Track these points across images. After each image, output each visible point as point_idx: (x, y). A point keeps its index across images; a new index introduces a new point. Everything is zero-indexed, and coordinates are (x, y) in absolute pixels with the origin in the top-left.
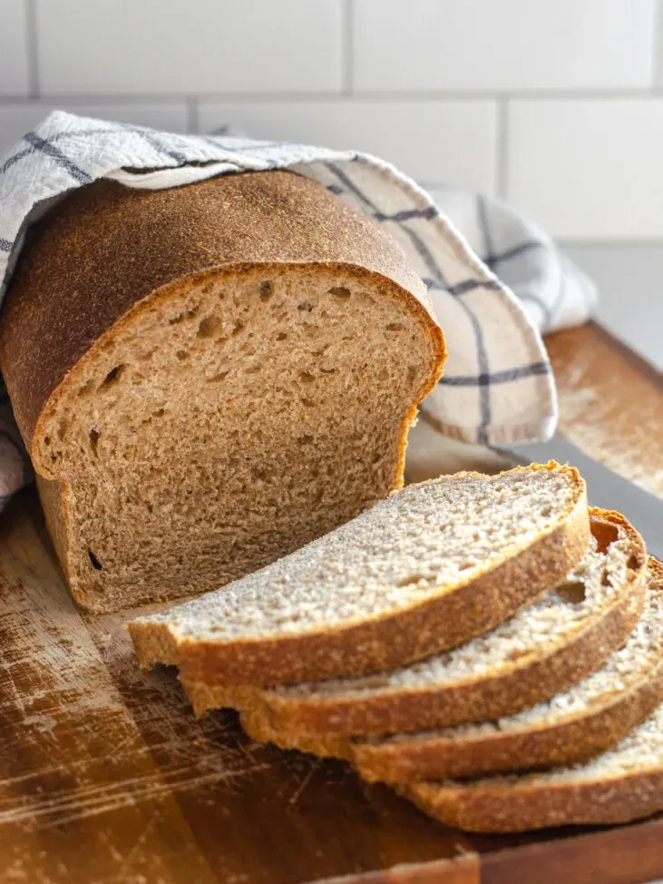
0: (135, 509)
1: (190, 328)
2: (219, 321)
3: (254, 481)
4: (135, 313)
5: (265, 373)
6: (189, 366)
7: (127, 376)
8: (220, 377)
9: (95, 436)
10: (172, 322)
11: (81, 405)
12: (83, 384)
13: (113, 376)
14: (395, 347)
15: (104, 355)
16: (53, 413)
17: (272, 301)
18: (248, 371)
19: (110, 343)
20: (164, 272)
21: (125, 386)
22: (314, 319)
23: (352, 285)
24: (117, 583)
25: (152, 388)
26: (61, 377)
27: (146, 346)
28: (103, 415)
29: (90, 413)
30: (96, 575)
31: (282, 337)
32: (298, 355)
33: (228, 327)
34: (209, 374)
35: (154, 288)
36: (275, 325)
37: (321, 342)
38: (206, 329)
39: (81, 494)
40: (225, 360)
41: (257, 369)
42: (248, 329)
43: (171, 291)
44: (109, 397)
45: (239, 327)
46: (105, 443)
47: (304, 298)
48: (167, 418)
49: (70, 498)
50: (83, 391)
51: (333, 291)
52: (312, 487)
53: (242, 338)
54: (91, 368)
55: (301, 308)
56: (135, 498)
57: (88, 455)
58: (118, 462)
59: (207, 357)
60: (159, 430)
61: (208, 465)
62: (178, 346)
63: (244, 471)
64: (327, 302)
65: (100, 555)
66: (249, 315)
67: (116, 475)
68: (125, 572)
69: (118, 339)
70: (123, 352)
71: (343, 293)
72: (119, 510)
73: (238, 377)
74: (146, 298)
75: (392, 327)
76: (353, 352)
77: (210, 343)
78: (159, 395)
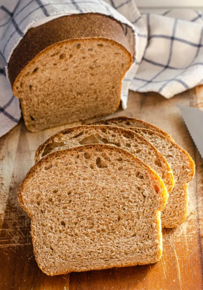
0: (43, 105)
1: (57, 57)
2: (65, 55)
3: (77, 95)
4: (41, 54)
5: (79, 68)
6: (57, 67)
7: (39, 71)
8: (66, 70)
9: (31, 87)
10: (51, 56)
11: (26, 78)
12: (26, 73)
13: (36, 70)
14: (117, 59)
15: (32, 65)
16: (18, 81)
17: (81, 49)
18: (75, 67)
19: (34, 62)
20: (49, 42)
21: (39, 73)
22: (93, 53)
23: (104, 43)
24: (39, 124)
25: (47, 73)
26: (20, 71)
27: (44, 63)
28: (33, 81)
29: (29, 81)
30: (33, 122)
31: (84, 58)
32: (89, 62)
33: (68, 57)
34: (63, 69)
35: (46, 47)
36: (82, 55)
37: (95, 59)
38: (62, 57)
39: (27, 101)
40: (67, 65)
41: (77, 67)
42: (74, 57)
43: (51, 48)
44: (34, 76)
45: (71, 56)
46: (34, 88)
47: (89, 47)
48: (51, 81)
50: (26, 75)
51: (98, 45)
52: (95, 96)
53: (72, 59)
54: (29, 69)
55: (89, 50)
56: (43, 102)
57: (29, 91)
58: (38, 93)
59: (62, 65)
60: (49, 84)
61: (64, 93)
62: (54, 62)
63: (75, 93)
64: (96, 48)
65: (34, 117)
66: (74, 53)
67: (37, 96)
68: (41, 121)
69: (36, 61)
70: (37, 64)
71: (101, 45)
72: (39, 105)
73: (71, 69)
74: (44, 50)
75: (116, 54)
76: (105, 61)
77: (63, 61)
78: (49, 75)
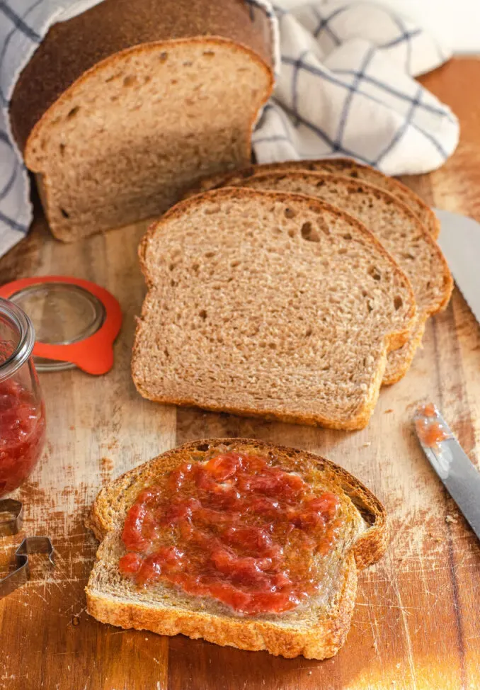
0: (88, 183)
1: (118, 84)
2: (135, 77)
3: (159, 161)
4: (84, 78)
5: (164, 103)
6: (118, 105)
7: (80, 114)
8: (137, 108)
9: (62, 147)
10: (107, 81)
11: (55, 130)
12: (54, 119)
13: (73, 112)
14: (244, 81)
15: (67, 102)
16: (37, 136)
17: (168, 62)
18: (154, 103)
19: (70, 96)
20: (101, 51)
21: (80, 118)
22: (192, 70)
23: (217, 49)
24: (79, 224)
25: (97, 118)
26: (41, 116)
27: (92, 96)
28: (67, 135)
29: (59, 135)
30: (65, 221)
31: (174, 82)
32: (185, 90)
33: (140, 80)
34: (131, 107)
35: (96, 62)
36: (171, 76)
37: (196, 83)
38: (128, 82)
39: (55, 179)
40: (140, 99)
41: (159, 101)
42: (154, 80)
43: (105, 65)
44: (71, 125)
45: (148, 79)
46: (69, 150)
47: (186, 59)
48: (106, 133)
49: (49, 181)
50: (53, 123)
51: (205, 54)
52: (195, 160)
53: (150, 85)
54: (59, 109)
55: (185, 65)
56: (88, 177)
57: (59, 156)
58: (78, 159)
59: (129, 99)
60: (102, 140)
61: (132, 156)
62: (112, 94)
63: (154, 158)
64: (201, 61)
65: (68, 210)
66: (153, 72)
67: (76, 166)
68: (83, 217)
69: (75, 93)
70: (77, 99)
71: (210, 54)
72: (78, 184)
73: (148, 107)
74: (91, 70)
75: (242, 70)
76: (218, 86)
77: (131, 90)
78: (101, 122)
